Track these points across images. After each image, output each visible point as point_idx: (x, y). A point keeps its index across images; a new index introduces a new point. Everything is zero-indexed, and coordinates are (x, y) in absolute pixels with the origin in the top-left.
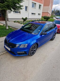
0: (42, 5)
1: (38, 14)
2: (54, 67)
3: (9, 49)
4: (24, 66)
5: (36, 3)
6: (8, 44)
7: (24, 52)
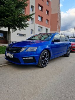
5: (42, 27)
7: (32, 58)
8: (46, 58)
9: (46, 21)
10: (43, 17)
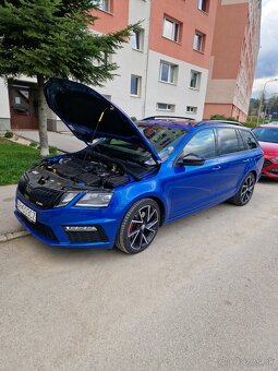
0: (205, 74)
1: (188, 108)
2: (228, 303)
3: (32, 215)
4: (89, 288)
5: (176, 66)
6: (28, 194)
7: (94, 228)
8: (147, 223)
9: (197, 37)
10: (181, 24)
